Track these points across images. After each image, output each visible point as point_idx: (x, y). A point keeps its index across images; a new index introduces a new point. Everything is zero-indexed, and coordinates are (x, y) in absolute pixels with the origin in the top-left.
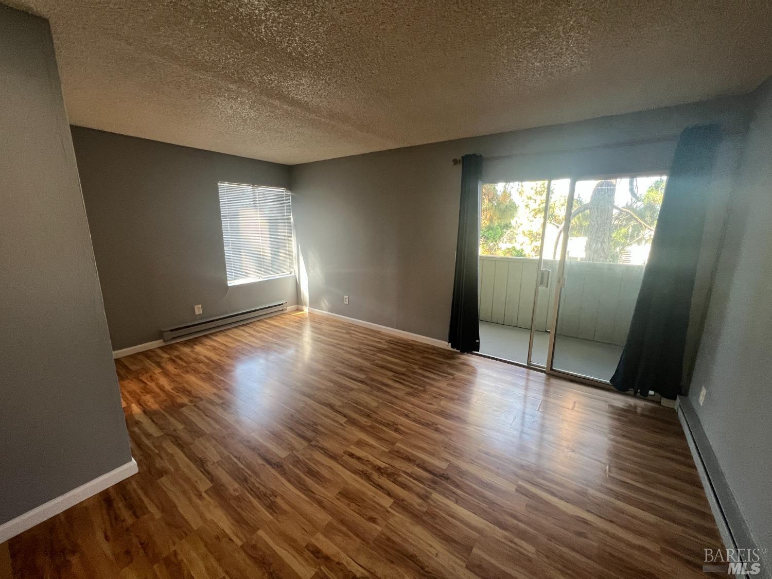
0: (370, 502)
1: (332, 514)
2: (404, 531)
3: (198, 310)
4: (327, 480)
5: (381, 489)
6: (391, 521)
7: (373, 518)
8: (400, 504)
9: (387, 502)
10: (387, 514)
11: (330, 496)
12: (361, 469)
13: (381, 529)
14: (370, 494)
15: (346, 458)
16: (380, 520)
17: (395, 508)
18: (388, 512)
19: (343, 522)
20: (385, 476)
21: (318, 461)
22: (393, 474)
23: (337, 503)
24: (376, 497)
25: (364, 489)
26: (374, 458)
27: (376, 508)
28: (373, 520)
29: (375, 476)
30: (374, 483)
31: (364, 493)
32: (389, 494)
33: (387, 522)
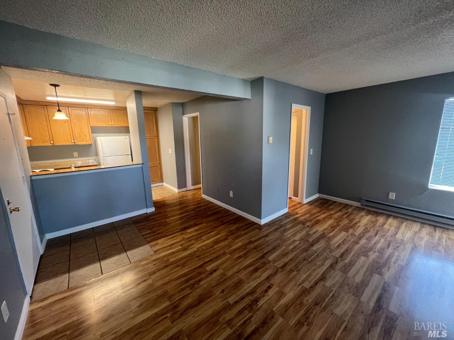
0: (233, 292)
1: (230, 276)
2: (212, 304)
3: (392, 196)
4: (251, 275)
5: (240, 299)
6: (220, 300)
7: (223, 292)
8: (228, 307)
9: (231, 300)
10: (223, 299)
11: (241, 276)
12: (257, 291)
13: (217, 294)
14: (238, 293)
15: (267, 285)
16: (221, 294)
17: (226, 303)
18: (225, 299)
19: (225, 280)
20: (250, 303)
21: (265, 272)
22: (251, 308)
23: (237, 278)
24: (236, 296)
25: (242, 290)
26: (266, 300)
27: (228, 294)
28: (223, 291)
29: (251, 298)
30: (246, 296)
31: (239, 290)
32: (236, 303)
33: (219, 298)
